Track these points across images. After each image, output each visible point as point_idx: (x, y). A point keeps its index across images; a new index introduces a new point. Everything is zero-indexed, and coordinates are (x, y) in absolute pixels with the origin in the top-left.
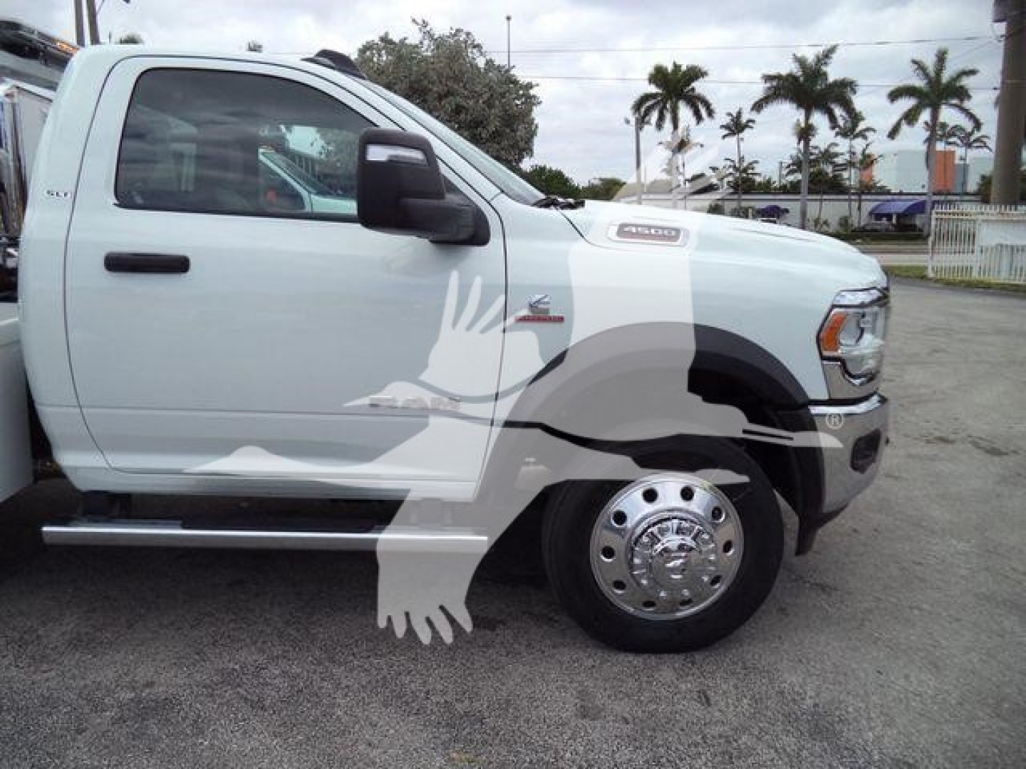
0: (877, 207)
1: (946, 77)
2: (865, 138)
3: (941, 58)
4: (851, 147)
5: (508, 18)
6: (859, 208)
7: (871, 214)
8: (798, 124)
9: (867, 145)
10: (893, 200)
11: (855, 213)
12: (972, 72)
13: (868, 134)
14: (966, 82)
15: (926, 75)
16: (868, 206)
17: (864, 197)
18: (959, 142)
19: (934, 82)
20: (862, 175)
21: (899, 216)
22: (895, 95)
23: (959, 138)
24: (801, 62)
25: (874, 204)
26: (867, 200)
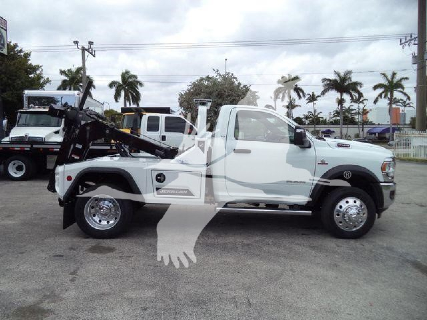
0: (370, 130)
1: (395, 80)
2: (363, 103)
3: (394, 74)
4: (359, 106)
5: (226, 59)
6: (363, 130)
7: (368, 132)
8: (338, 98)
9: (365, 106)
10: (376, 127)
11: (361, 133)
12: (407, 79)
13: (364, 102)
14: (404, 83)
15: (388, 79)
16: (366, 130)
17: (364, 126)
18: (401, 105)
19: (391, 82)
20: (363, 117)
21: (379, 133)
22: (375, 88)
23: (401, 103)
24: (338, 74)
25: (368, 129)
26: (366, 127)
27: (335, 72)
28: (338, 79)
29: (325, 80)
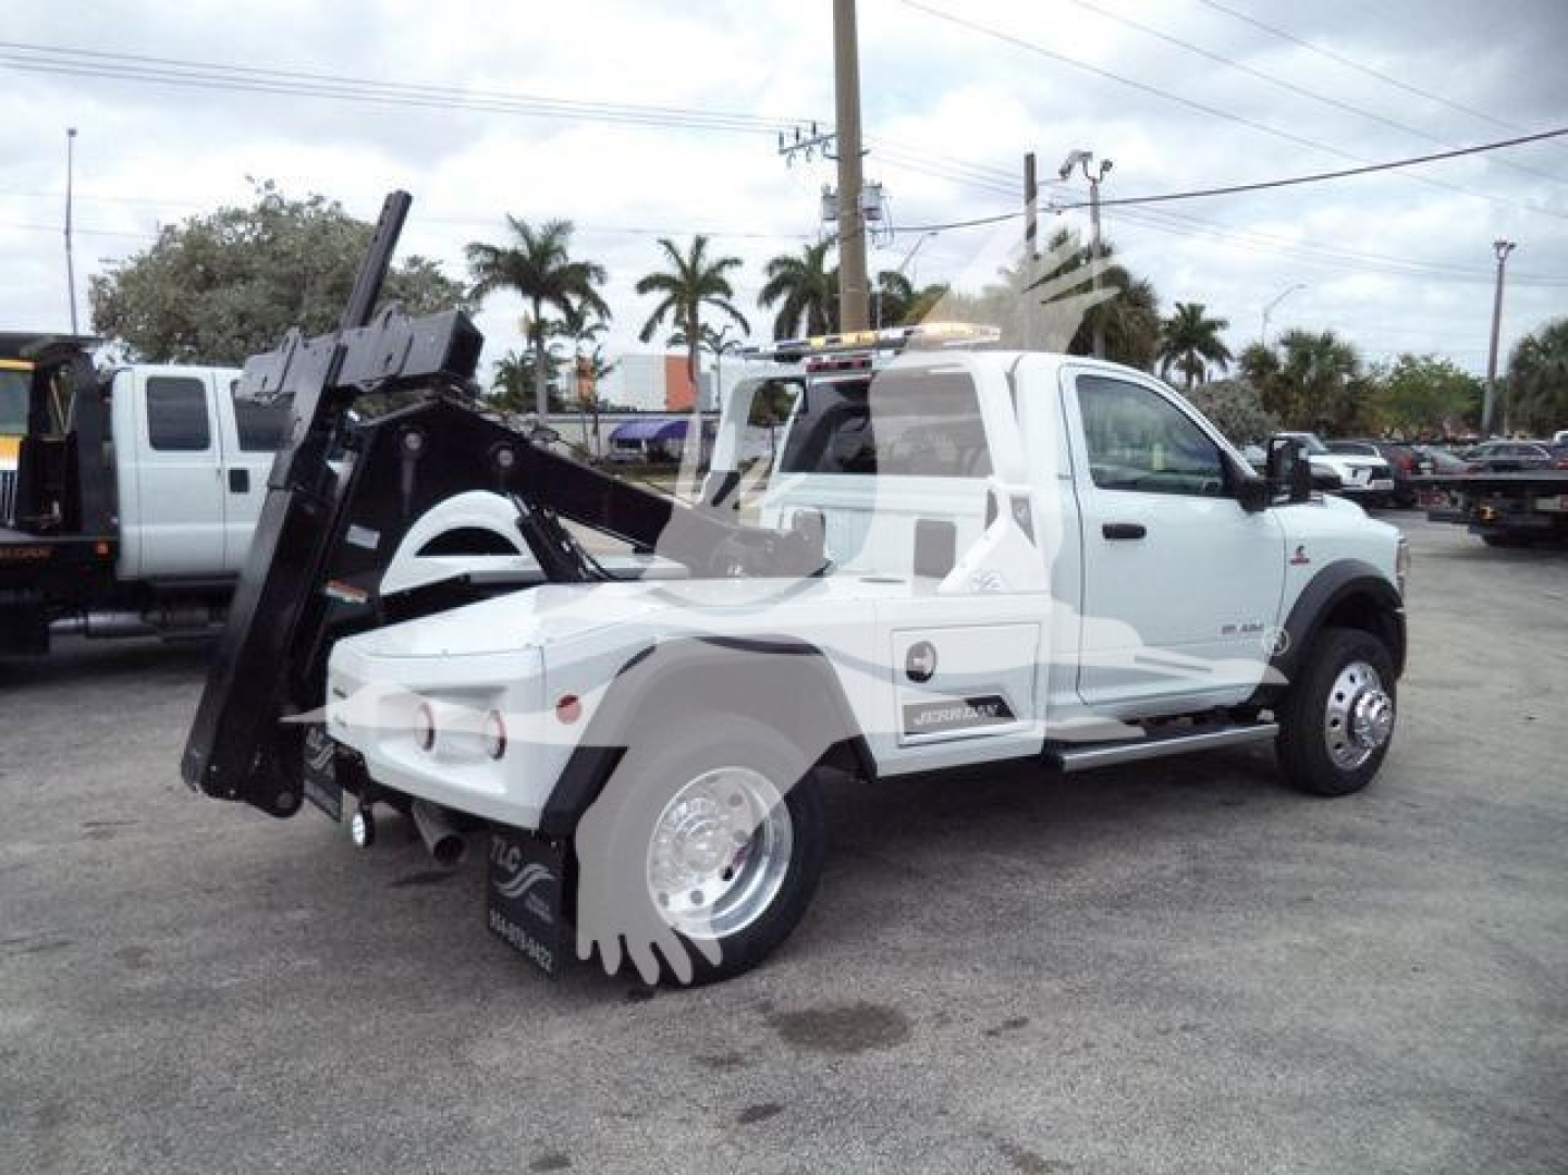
0: (619, 430)
1: (704, 266)
2: (592, 338)
3: (700, 243)
4: (579, 349)
5: (72, 133)
6: (596, 431)
7: (611, 440)
9: (599, 348)
10: (636, 421)
11: (592, 440)
12: (736, 262)
13: (596, 333)
14: (728, 275)
15: (680, 262)
16: (607, 430)
17: (600, 417)
18: (709, 347)
19: (690, 272)
20: (581, 387)
21: (648, 441)
22: (644, 286)
23: (709, 342)
24: (522, 229)
25: (613, 427)
26: (603, 421)
27: (511, 219)
28: (523, 248)
29: (476, 248)
